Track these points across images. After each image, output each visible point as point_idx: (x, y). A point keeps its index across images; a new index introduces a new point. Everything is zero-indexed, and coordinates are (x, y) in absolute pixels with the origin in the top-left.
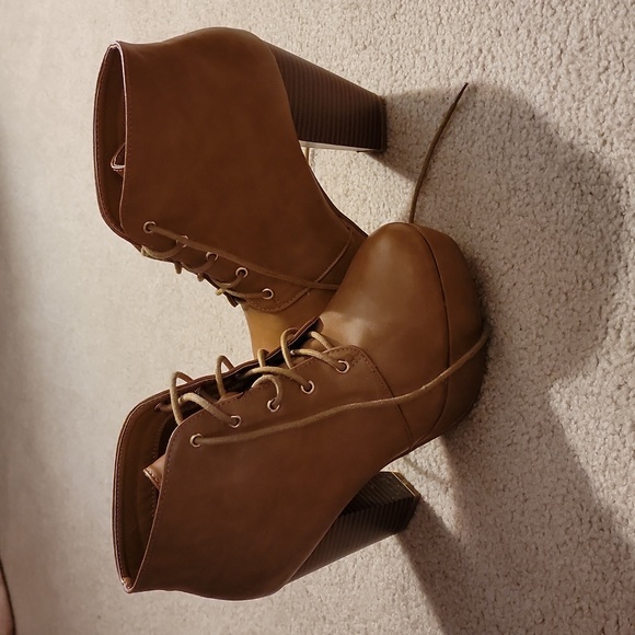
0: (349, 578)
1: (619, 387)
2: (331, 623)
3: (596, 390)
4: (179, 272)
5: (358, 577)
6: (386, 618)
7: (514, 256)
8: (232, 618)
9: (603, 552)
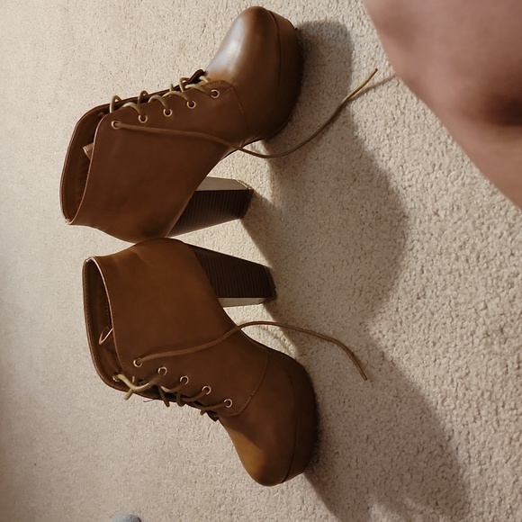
0: (205, 436)
1: (360, 324)
2: (194, 464)
3: (348, 325)
4: (168, 405)
5: (211, 436)
6: (228, 461)
7: (306, 241)
8: (129, 463)
9: (350, 419)
